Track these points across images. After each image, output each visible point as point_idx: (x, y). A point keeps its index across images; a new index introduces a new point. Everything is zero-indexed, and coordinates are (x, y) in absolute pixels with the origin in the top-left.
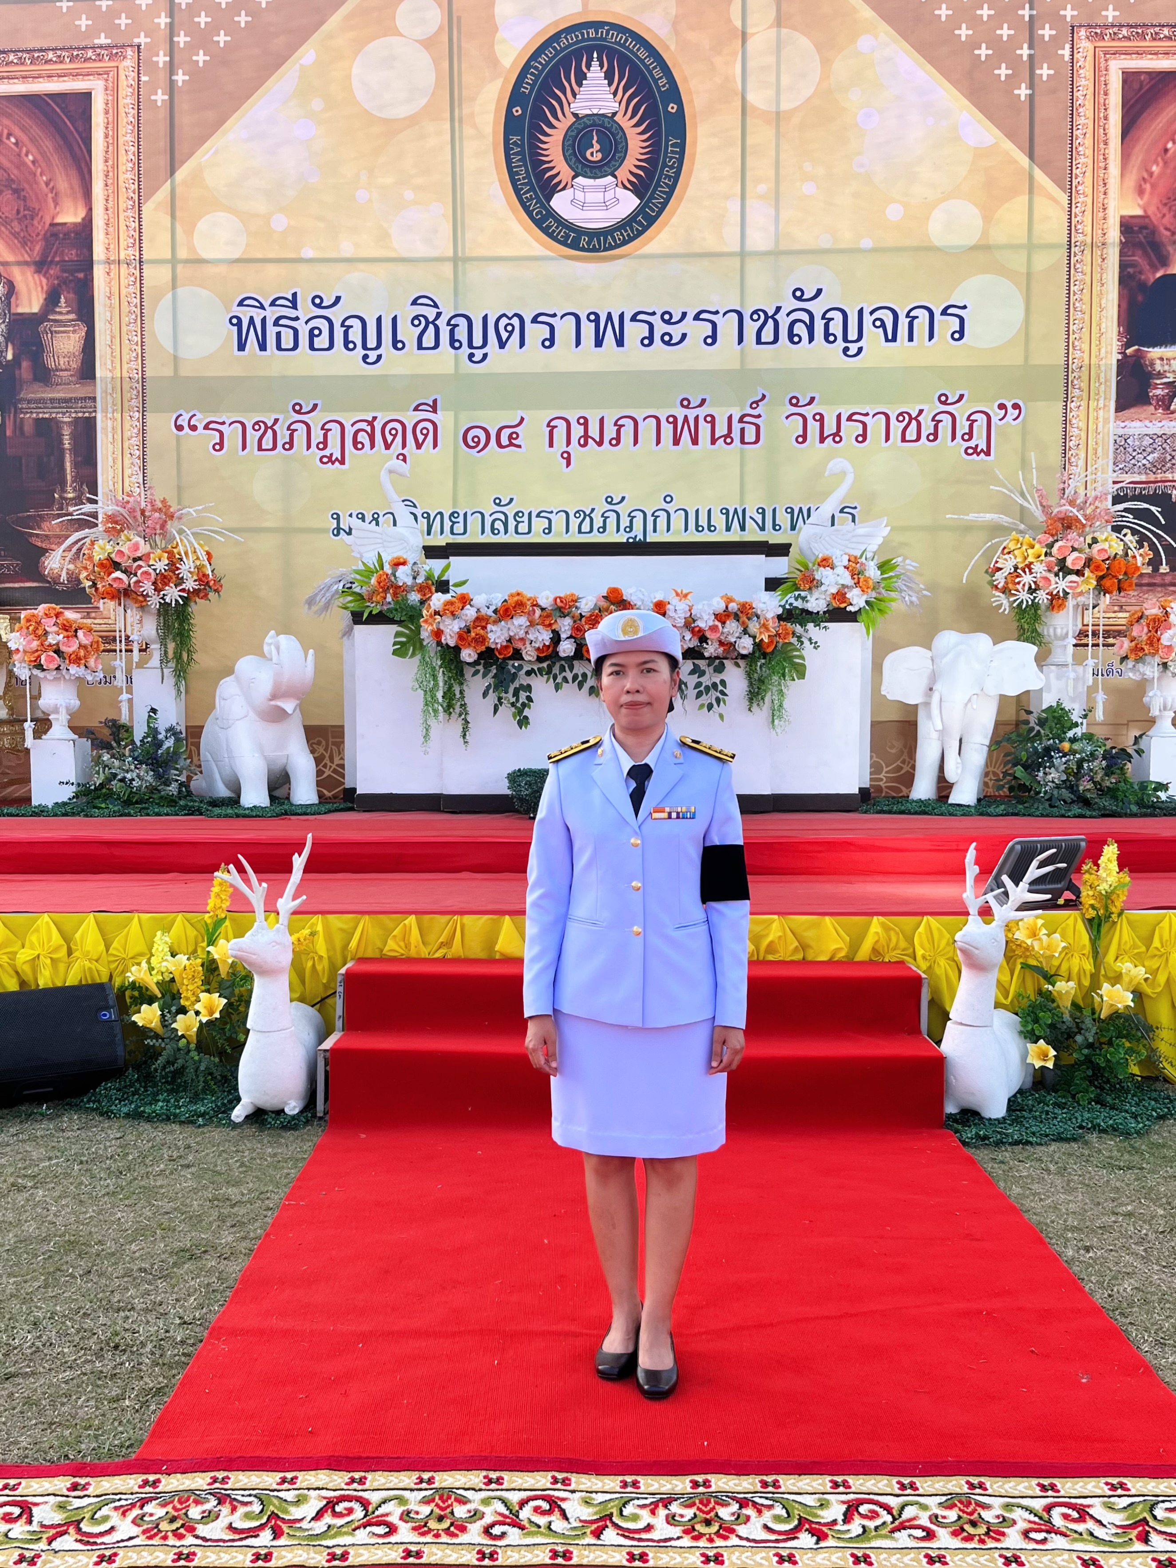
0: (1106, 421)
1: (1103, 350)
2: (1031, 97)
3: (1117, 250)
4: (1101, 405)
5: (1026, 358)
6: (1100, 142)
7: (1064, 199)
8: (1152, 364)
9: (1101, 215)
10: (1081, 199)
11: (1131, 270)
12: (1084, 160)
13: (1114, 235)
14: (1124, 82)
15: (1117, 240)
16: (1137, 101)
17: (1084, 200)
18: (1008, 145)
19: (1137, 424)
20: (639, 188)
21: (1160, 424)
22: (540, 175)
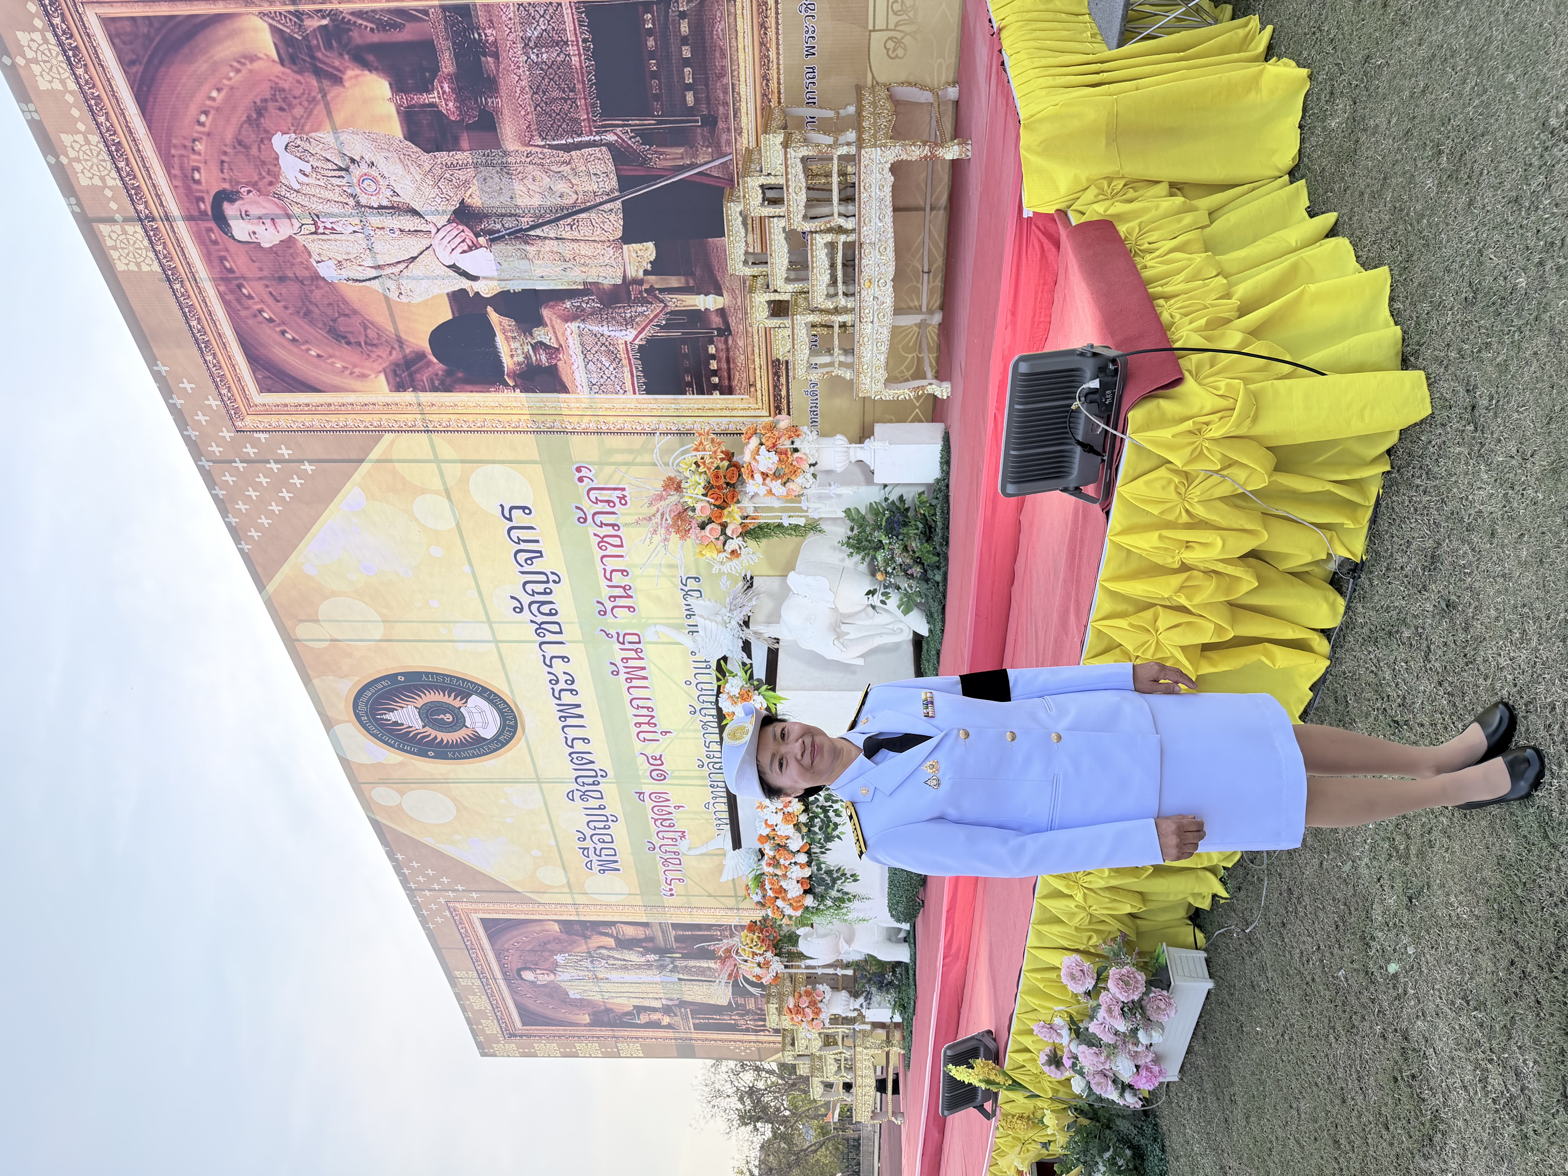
0: (578, 401)
1: (515, 404)
2: (310, 462)
3: (421, 394)
4: (565, 405)
5: (535, 462)
6: (328, 409)
7: (388, 437)
8: (519, 364)
9: (394, 407)
10: (383, 422)
11: (437, 383)
12: (351, 421)
13: (408, 396)
14: (269, 391)
15: (413, 394)
16: (284, 381)
17: (386, 421)
18: (357, 477)
19: (577, 375)
20: (465, 695)
21: (574, 356)
22: (471, 744)
